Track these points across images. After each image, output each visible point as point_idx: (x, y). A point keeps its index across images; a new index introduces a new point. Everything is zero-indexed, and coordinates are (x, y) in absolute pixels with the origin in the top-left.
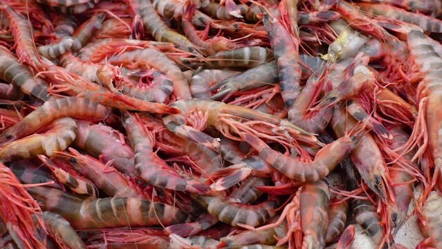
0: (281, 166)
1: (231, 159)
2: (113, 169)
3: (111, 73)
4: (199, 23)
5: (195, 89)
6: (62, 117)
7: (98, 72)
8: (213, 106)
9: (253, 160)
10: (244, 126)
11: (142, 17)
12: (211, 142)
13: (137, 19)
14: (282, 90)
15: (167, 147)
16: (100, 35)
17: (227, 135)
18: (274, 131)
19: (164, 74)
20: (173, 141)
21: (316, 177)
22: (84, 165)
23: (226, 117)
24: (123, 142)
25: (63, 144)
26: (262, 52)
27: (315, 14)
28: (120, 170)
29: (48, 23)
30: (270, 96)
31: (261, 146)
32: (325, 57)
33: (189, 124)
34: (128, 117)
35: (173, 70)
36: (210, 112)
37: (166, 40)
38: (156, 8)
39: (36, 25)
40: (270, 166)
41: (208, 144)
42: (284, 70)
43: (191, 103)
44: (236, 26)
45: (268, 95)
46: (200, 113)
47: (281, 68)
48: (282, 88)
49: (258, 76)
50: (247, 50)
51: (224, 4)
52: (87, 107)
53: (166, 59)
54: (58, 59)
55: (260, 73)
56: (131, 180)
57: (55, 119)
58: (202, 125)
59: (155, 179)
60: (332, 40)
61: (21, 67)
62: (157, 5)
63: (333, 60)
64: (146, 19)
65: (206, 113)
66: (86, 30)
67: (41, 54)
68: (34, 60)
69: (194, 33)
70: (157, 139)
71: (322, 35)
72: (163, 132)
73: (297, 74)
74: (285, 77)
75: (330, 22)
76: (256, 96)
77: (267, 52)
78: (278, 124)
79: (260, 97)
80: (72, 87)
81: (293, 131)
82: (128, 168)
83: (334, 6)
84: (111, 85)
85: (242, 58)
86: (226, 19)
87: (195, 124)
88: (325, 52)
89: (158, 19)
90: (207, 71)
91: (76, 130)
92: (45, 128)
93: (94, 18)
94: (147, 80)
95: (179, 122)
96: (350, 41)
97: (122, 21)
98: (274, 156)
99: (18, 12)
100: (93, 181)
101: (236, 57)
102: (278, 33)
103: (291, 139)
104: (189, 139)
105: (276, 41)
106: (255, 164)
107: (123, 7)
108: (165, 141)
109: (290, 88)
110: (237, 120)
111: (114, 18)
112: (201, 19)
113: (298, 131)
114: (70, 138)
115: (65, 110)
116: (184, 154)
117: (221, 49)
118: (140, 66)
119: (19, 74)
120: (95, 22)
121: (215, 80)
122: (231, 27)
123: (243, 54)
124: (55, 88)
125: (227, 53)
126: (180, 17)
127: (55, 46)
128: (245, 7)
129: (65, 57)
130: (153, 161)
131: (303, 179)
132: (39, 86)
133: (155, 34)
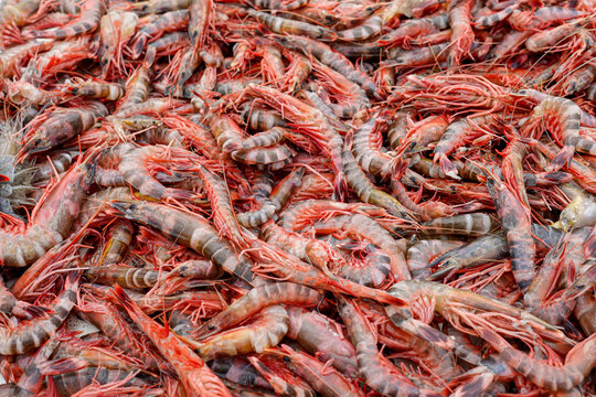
0: (528, 371)
1: (464, 355)
2: (333, 370)
3: (325, 253)
4: (410, 183)
5: (413, 264)
6: (272, 305)
7: (308, 249)
8: (440, 291)
9: (494, 362)
10: (479, 318)
11: (346, 173)
12: (445, 341)
13: (340, 176)
14: (515, 269)
15: (390, 341)
16: (299, 192)
17: (457, 326)
18: (515, 325)
19: (377, 247)
20: (397, 334)
21: (570, 385)
22: (300, 365)
23: (456, 307)
24: (342, 337)
25: (275, 340)
26: (486, 219)
27: (543, 175)
28: (339, 369)
29: (245, 182)
30: (500, 274)
31: (503, 345)
32: (556, 225)
33: (417, 317)
34: (344, 305)
35: (388, 241)
36: (437, 298)
37: (375, 203)
38: (360, 164)
39: (232, 184)
40: (514, 369)
41: (441, 344)
42: (515, 246)
43: (414, 287)
44: (453, 188)
45: (496, 273)
46: (426, 299)
47: (512, 243)
48: (513, 266)
49: (484, 251)
50: (468, 218)
51: (438, 161)
52: (298, 293)
53: (379, 229)
54: (260, 229)
55: (486, 247)
56: (353, 382)
57: (263, 307)
58: (430, 316)
59: (383, 388)
60: (564, 206)
61: (221, 242)
62: (361, 160)
63: (565, 229)
64: (351, 177)
65: (433, 300)
66: (284, 188)
67: (240, 223)
68: (235, 234)
69: (405, 194)
70: (380, 333)
71: (551, 198)
72: (386, 324)
73: (531, 251)
74: (517, 254)
75: (560, 185)
76: (482, 273)
77: (491, 220)
78: (518, 318)
79: (488, 274)
80: (281, 268)
81: (536, 325)
82: (348, 367)
83: (565, 166)
84: (325, 269)
85: (464, 228)
86: (440, 179)
87: (422, 315)
88: (556, 219)
89: (364, 176)
90: (424, 242)
91: (287, 322)
92: (252, 318)
93: (293, 174)
94: (360, 255)
95: (405, 314)
96: (586, 207)
97: (323, 178)
98: (519, 358)
99: (212, 171)
100: (310, 384)
101: (457, 226)
102: (507, 203)
103: (535, 335)
104: (419, 336)
105: (505, 211)
106: (496, 367)
107: (322, 160)
108: (388, 334)
109: (524, 267)
110: (469, 310)
111: (312, 173)
112: (413, 179)
113: (542, 326)
114: (282, 333)
115: (275, 298)
116: (411, 349)
117: (438, 216)
118: (349, 235)
119: (220, 250)
120: (294, 178)
121: (434, 253)
122: (448, 188)
123: (466, 224)
124: (262, 268)
125: (446, 221)
126: (389, 176)
127: (257, 214)
128: (460, 163)
129: (267, 226)
130: (379, 364)
131: (555, 388)
132: (242, 264)
133: (361, 194)
